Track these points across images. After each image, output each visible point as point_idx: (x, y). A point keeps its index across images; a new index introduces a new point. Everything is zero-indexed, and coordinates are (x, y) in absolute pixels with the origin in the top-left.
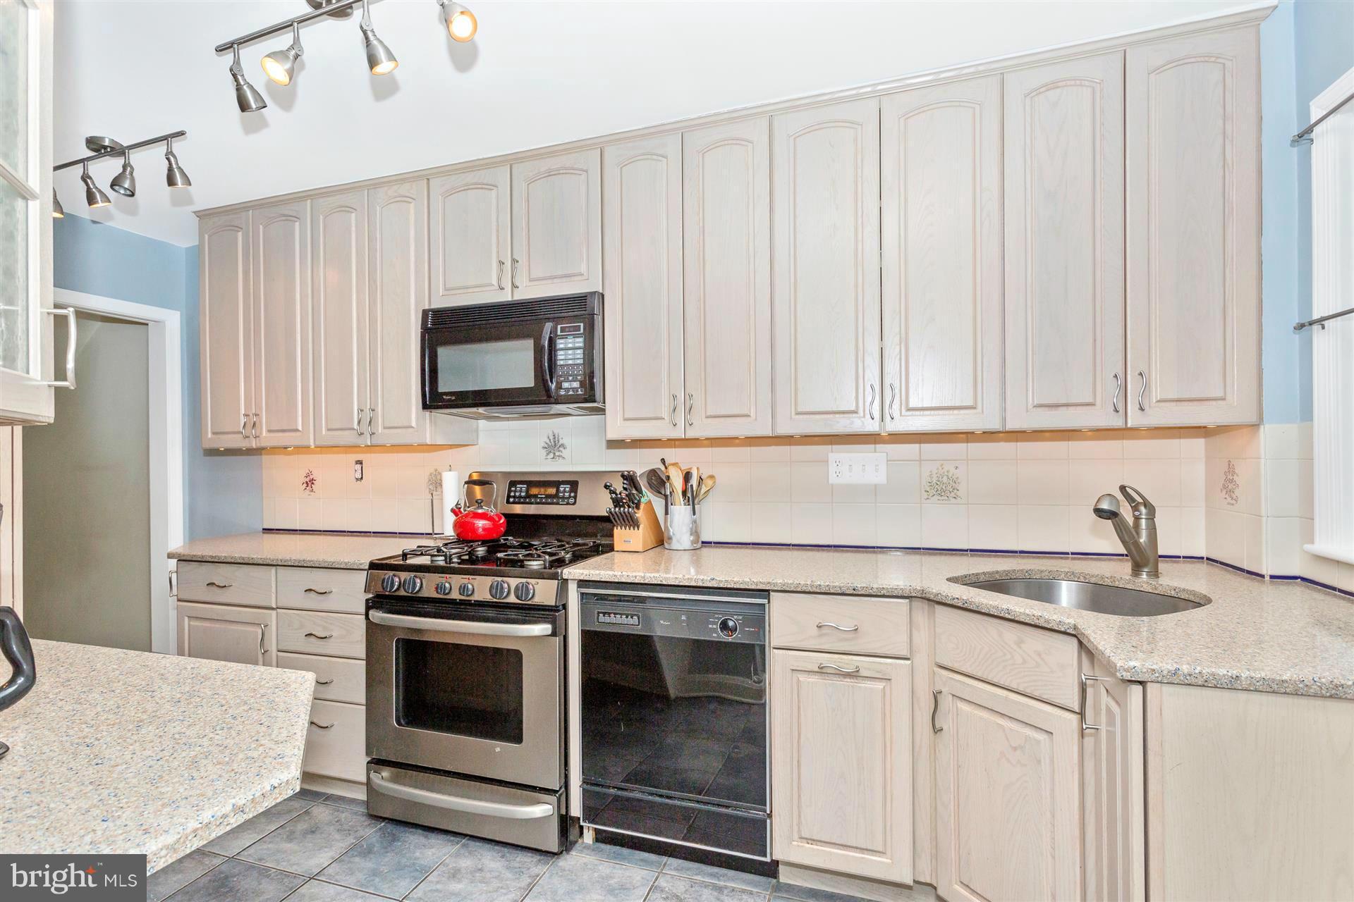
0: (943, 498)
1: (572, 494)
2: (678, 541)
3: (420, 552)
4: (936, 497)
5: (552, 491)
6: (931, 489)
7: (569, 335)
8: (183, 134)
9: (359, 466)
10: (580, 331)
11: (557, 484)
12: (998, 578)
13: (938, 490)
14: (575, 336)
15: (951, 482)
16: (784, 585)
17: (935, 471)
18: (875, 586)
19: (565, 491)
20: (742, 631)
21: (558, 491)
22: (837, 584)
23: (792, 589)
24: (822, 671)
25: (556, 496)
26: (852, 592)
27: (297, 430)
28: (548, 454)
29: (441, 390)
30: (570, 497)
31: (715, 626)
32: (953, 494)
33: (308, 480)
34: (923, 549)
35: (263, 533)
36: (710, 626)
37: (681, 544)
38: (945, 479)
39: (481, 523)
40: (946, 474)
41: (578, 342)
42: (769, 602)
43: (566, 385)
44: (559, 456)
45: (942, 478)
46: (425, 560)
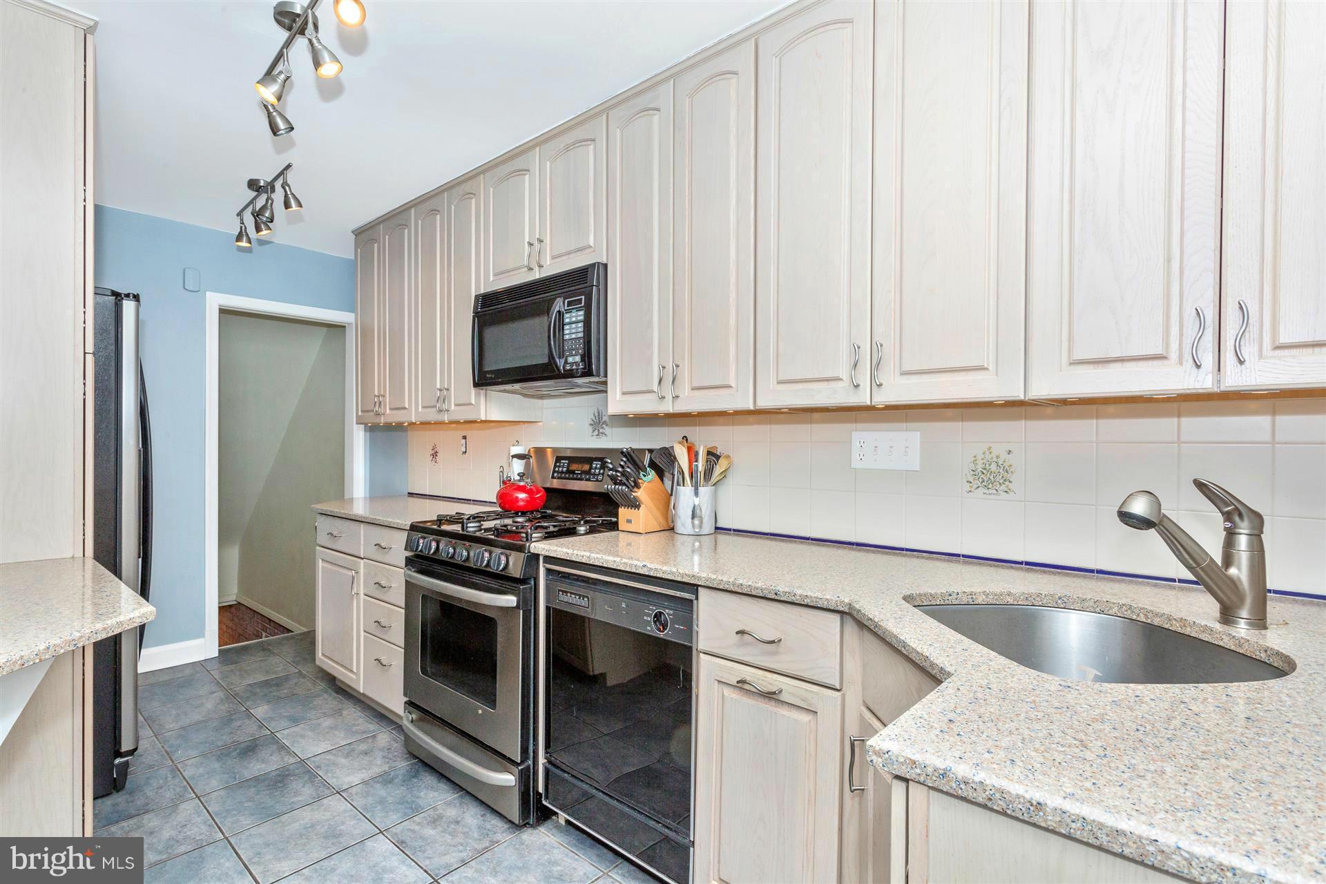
0: (990, 491)
1: (602, 471)
2: (683, 525)
3: (457, 519)
4: (982, 490)
5: (586, 467)
6: (974, 479)
7: (572, 309)
8: (291, 166)
9: (464, 441)
10: (581, 304)
11: (589, 461)
12: (1011, 602)
13: (983, 481)
14: (578, 310)
15: (1001, 471)
16: (707, 580)
17: (980, 456)
18: (799, 592)
19: (596, 468)
20: (673, 628)
21: (591, 468)
22: (759, 585)
23: (714, 586)
24: (742, 685)
25: (588, 472)
26: (774, 596)
27: (405, 408)
28: (594, 431)
29: (487, 369)
30: (600, 474)
31: (649, 619)
32: (1003, 487)
33: (433, 452)
34: (964, 556)
35: (408, 496)
36: (645, 618)
37: (685, 528)
38: (993, 467)
39: (522, 496)
40: (995, 460)
41: (580, 316)
42: (697, 599)
43: (570, 360)
44: (602, 433)
45: (990, 465)
46: (456, 528)
